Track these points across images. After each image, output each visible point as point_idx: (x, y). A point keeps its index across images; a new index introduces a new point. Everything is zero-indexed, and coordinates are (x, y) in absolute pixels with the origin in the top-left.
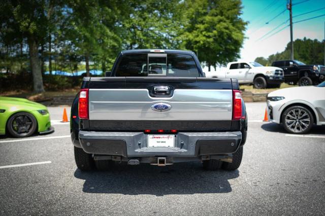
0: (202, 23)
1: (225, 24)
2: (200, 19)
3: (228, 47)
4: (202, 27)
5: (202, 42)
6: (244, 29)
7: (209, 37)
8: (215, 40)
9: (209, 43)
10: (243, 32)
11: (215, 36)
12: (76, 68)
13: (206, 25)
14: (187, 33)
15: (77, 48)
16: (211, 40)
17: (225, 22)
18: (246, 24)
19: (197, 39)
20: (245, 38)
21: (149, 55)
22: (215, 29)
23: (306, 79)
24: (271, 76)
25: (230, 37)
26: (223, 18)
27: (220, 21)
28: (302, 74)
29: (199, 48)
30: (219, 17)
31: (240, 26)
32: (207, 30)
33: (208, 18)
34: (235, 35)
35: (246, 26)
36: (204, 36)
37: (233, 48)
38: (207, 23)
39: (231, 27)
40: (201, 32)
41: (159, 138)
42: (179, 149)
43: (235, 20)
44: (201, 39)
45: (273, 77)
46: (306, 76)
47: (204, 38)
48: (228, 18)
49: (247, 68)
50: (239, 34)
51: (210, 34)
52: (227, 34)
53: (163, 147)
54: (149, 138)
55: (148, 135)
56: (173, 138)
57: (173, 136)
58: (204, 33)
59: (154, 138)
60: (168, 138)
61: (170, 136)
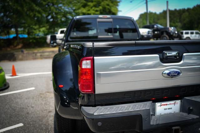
0: (92, 1)
1: (107, 2)
4: (91, 4)
7: (97, 11)
11: (101, 10)
12: (8, 33)
13: (94, 3)
14: (83, 9)
15: (8, 19)
16: (98, 13)
18: (119, 2)
20: (119, 11)
21: (98, 20)
22: (101, 6)
23: (165, 36)
24: (145, 35)
25: (110, 11)
28: (162, 33)
31: (116, 3)
32: (95, 6)
34: (113, 10)
35: (119, 4)
36: (94, 10)
40: (91, 8)
41: (166, 105)
42: (187, 114)
45: (147, 36)
46: (165, 35)
47: (94, 12)
50: (115, 9)
51: (98, 9)
52: (108, 9)
53: (169, 113)
54: (157, 106)
55: (156, 103)
56: (179, 103)
57: (179, 102)
58: (93, 8)
59: (162, 105)
60: (175, 104)
61: (177, 102)
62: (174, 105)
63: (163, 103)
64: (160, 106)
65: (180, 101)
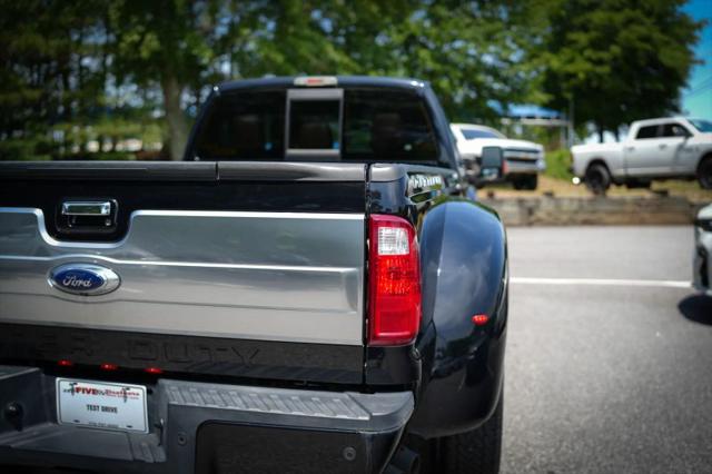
0: (584, 28)
1: (642, 30)
2: (578, 21)
3: (648, 86)
4: (582, 38)
5: (582, 76)
6: (693, 40)
7: (600, 62)
8: (616, 70)
9: (600, 77)
10: (691, 47)
11: (615, 59)
13: (594, 34)
14: (547, 55)
16: (605, 70)
17: (642, 24)
18: (699, 26)
19: (570, 68)
20: (696, 62)
21: (293, 94)
22: (616, 43)
25: (654, 62)
26: (638, 13)
27: (629, 22)
29: (576, 90)
30: (628, 13)
31: (682, 32)
32: (596, 45)
33: (598, 17)
34: (667, 57)
35: (697, 33)
36: (589, 60)
37: (661, 87)
38: (596, 29)
39: (657, 36)
40: (581, 51)
41: (94, 392)
43: (669, 20)
44: (581, 67)
47: (588, 66)
48: (649, 14)
49: (679, 135)
50: (678, 54)
51: (604, 55)
52: (648, 54)
53: (109, 426)
54: (62, 390)
55: (58, 379)
56: (141, 397)
57: (140, 392)
58: (588, 53)
59: (78, 390)
60: (125, 397)
61: (132, 390)
62: (122, 399)
63: (82, 384)
64: (72, 391)
65: (144, 388)
